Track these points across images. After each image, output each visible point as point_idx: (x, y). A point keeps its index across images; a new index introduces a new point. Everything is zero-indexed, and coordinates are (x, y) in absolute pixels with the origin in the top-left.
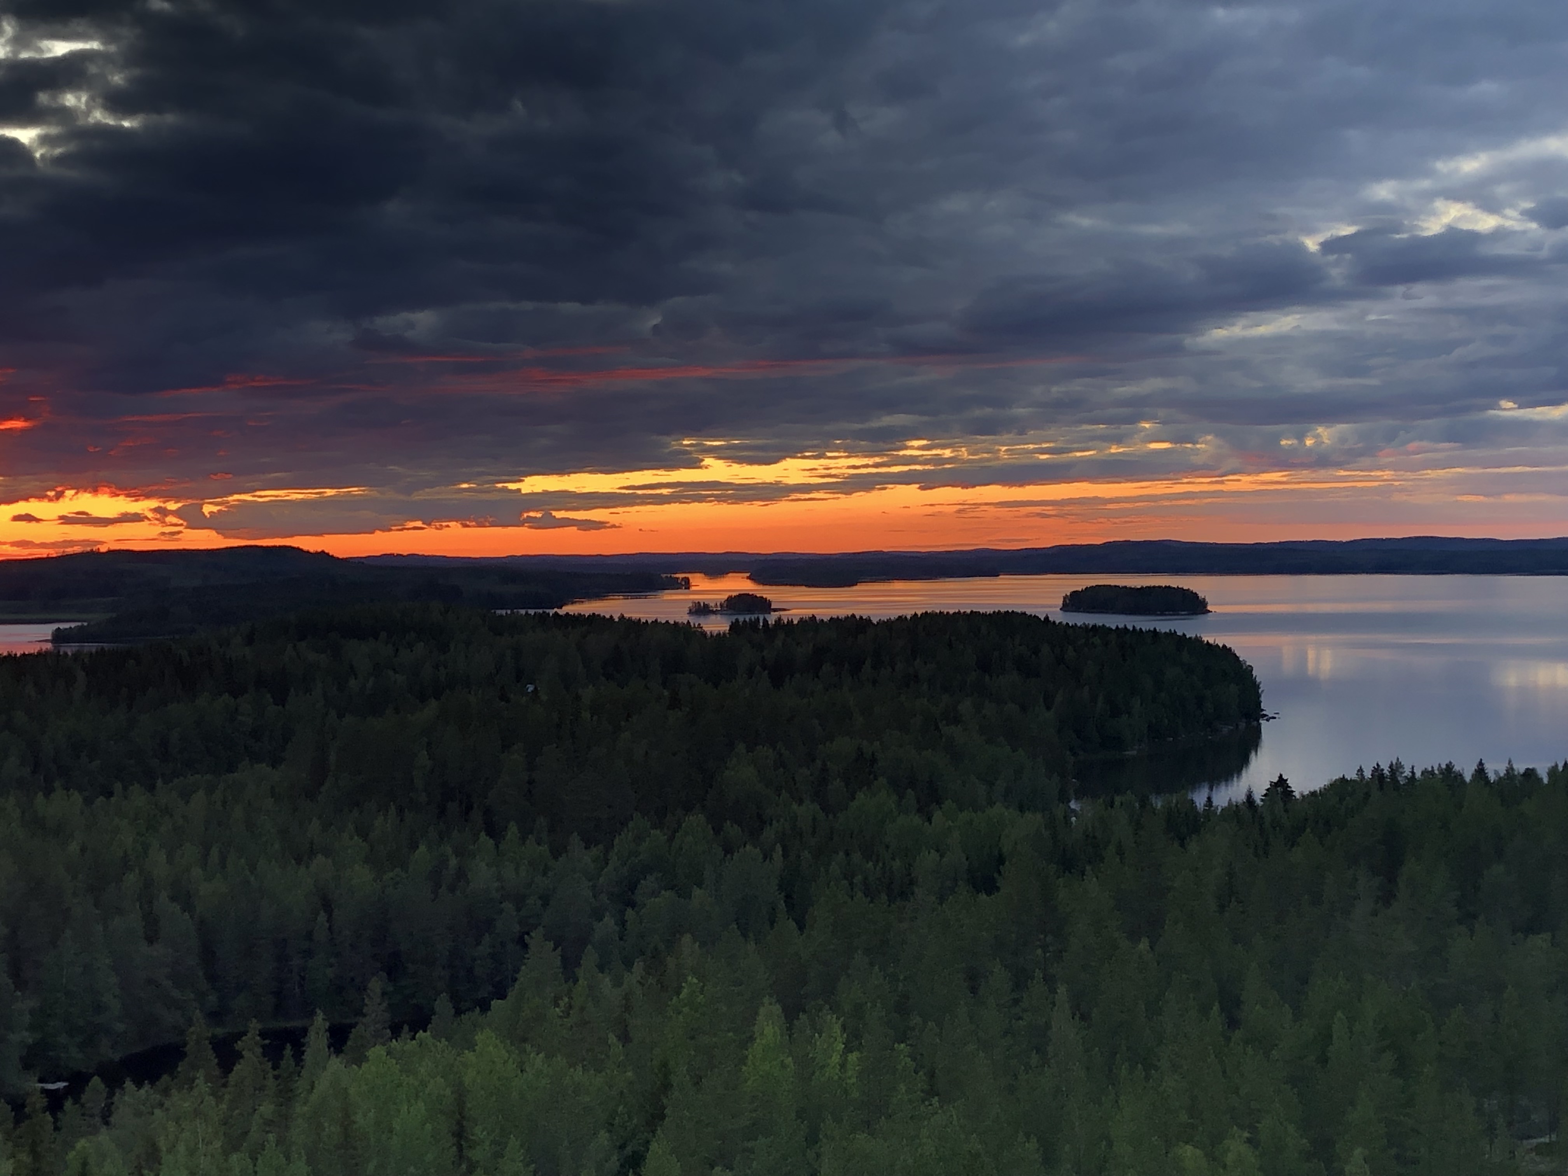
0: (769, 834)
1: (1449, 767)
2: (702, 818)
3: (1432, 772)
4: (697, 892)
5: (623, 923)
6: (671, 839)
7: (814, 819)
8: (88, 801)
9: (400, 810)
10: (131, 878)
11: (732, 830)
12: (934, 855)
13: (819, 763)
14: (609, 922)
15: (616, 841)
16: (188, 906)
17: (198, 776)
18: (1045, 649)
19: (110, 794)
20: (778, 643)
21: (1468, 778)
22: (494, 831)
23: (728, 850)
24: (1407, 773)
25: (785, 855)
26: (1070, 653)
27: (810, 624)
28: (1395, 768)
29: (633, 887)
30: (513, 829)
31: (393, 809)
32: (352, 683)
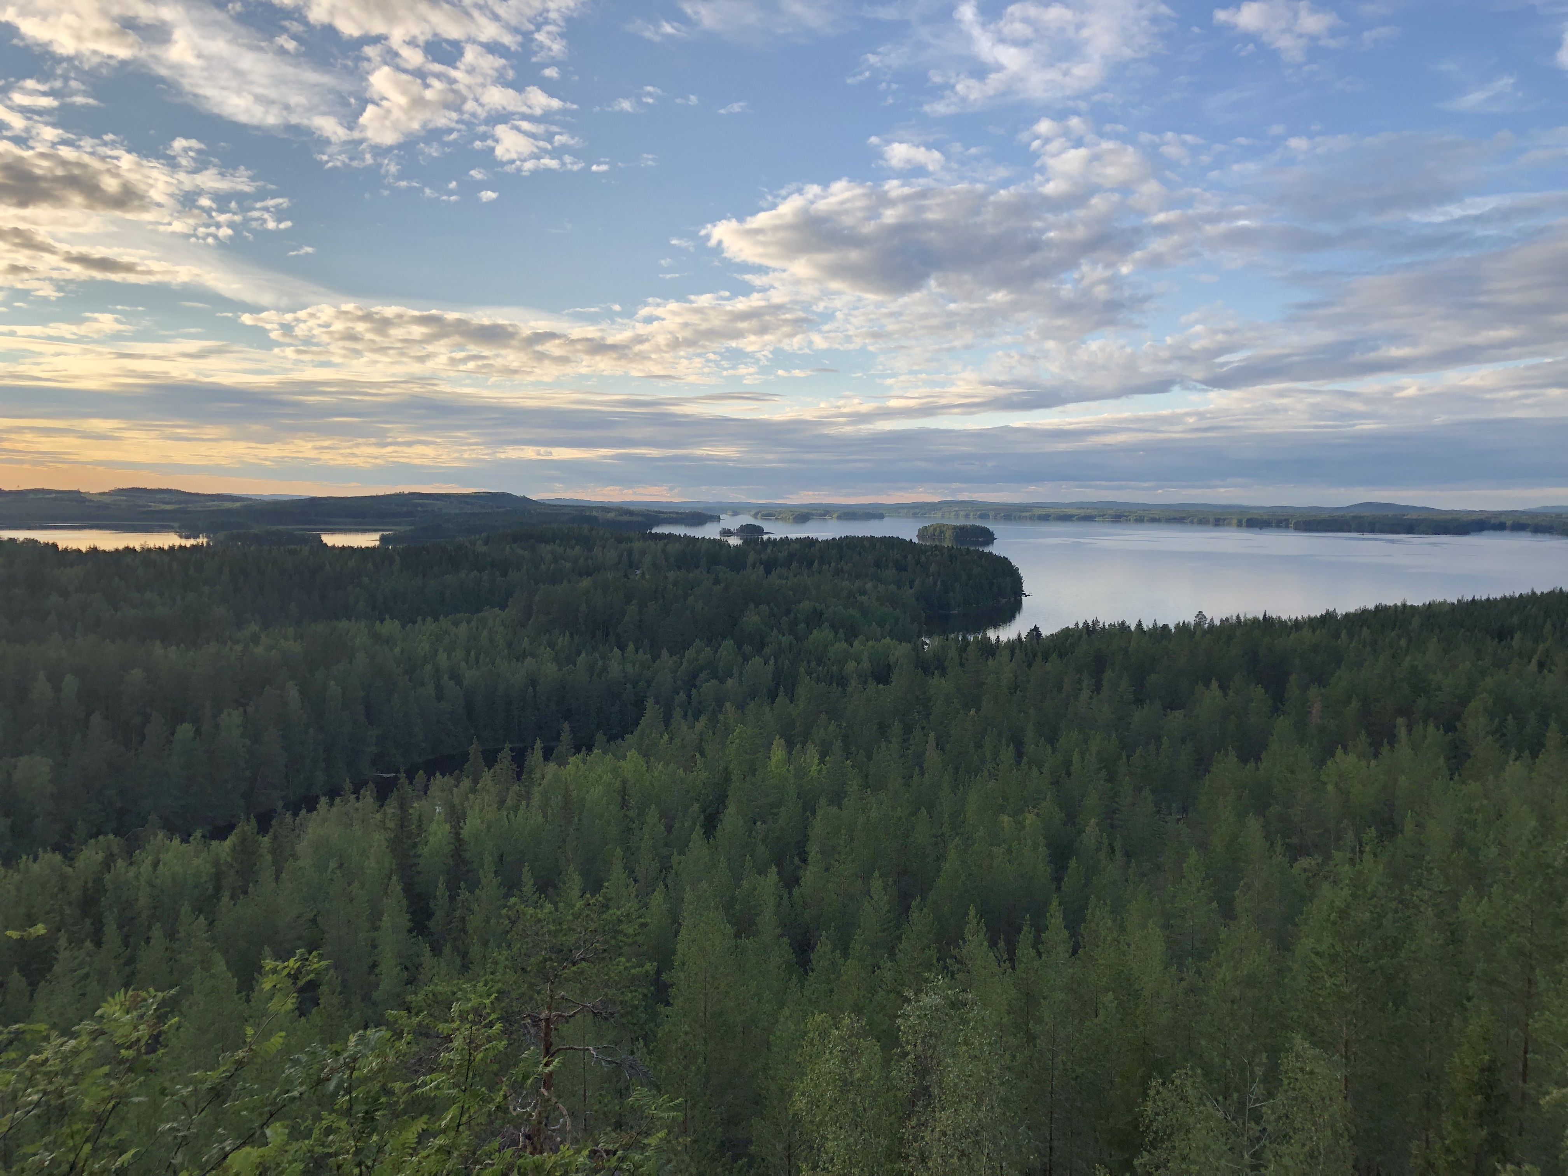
0: (767, 650)
1: (1123, 623)
2: (732, 642)
3: (1114, 625)
4: (730, 681)
5: (689, 696)
6: (716, 652)
7: (790, 644)
8: (403, 626)
9: (571, 634)
10: (428, 667)
11: (747, 648)
12: (854, 664)
13: (792, 615)
14: (682, 695)
15: (686, 653)
16: (459, 683)
17: (462, 614)
18: (910, 556)
19: (415, 622)
20: (769, 550)
21: (1133, 629)
22: (622, 648)
23: (746, 659)
24: (1101, 625)
25: (776, 661)
26: (923, 559)
27: (786, 541)
28: (1095, 622)
29: (695, 677)
30: (631, 647)
31: (567, 634)
32: (543, 567)
